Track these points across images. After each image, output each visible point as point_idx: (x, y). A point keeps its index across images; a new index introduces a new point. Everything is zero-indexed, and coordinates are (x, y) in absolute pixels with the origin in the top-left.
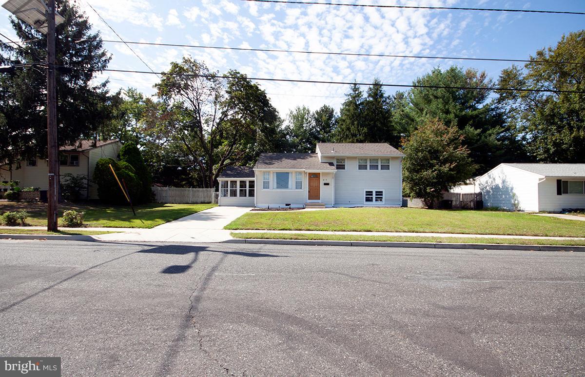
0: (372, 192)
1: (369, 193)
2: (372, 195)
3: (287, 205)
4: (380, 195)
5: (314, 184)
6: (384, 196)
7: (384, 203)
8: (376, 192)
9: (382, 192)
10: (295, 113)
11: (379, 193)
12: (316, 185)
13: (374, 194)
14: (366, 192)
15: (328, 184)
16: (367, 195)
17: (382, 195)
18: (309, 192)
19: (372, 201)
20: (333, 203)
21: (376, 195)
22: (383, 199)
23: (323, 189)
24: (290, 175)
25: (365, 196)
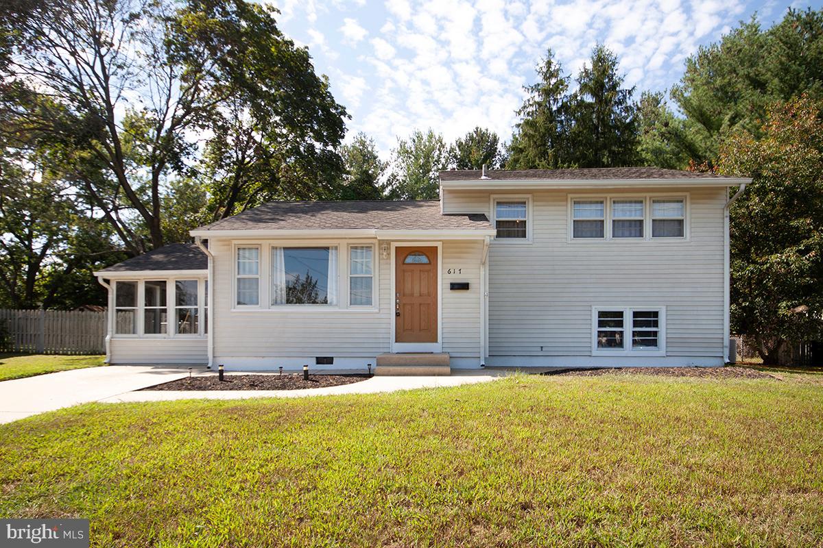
0: (620, 314)
1: (611, 319)
2: (620, 324)
3: (320, 361)
4: (648, 324)
5: (416, 286)
6: (662, 330)
7: (662, 352)
8: (636, 314)
9: (656, 314)
10: (410, 145)
11: (646, 319)
12: (424, 291)
13: (628, 320)
14: (601, 314)
15: (464, 286)
16: (601, 324)
17: (656, 324)
18: (397, 315)
19: (620, 344)
20: (483, 352)
21: (636, 324)
22: (662, 338)
23: (447, 304)
24: (332, 255)
25: (595, 329)
